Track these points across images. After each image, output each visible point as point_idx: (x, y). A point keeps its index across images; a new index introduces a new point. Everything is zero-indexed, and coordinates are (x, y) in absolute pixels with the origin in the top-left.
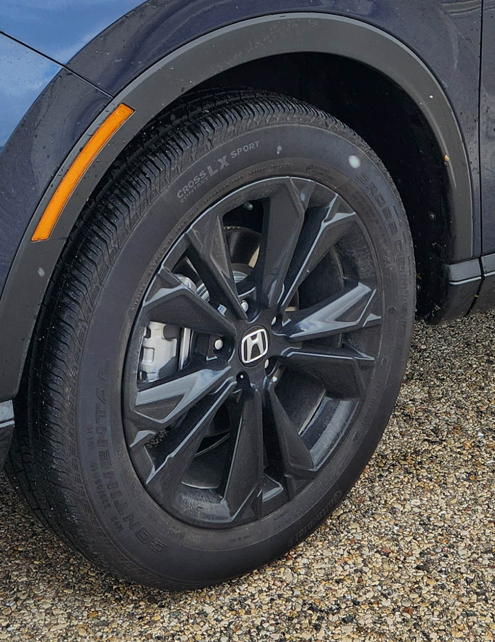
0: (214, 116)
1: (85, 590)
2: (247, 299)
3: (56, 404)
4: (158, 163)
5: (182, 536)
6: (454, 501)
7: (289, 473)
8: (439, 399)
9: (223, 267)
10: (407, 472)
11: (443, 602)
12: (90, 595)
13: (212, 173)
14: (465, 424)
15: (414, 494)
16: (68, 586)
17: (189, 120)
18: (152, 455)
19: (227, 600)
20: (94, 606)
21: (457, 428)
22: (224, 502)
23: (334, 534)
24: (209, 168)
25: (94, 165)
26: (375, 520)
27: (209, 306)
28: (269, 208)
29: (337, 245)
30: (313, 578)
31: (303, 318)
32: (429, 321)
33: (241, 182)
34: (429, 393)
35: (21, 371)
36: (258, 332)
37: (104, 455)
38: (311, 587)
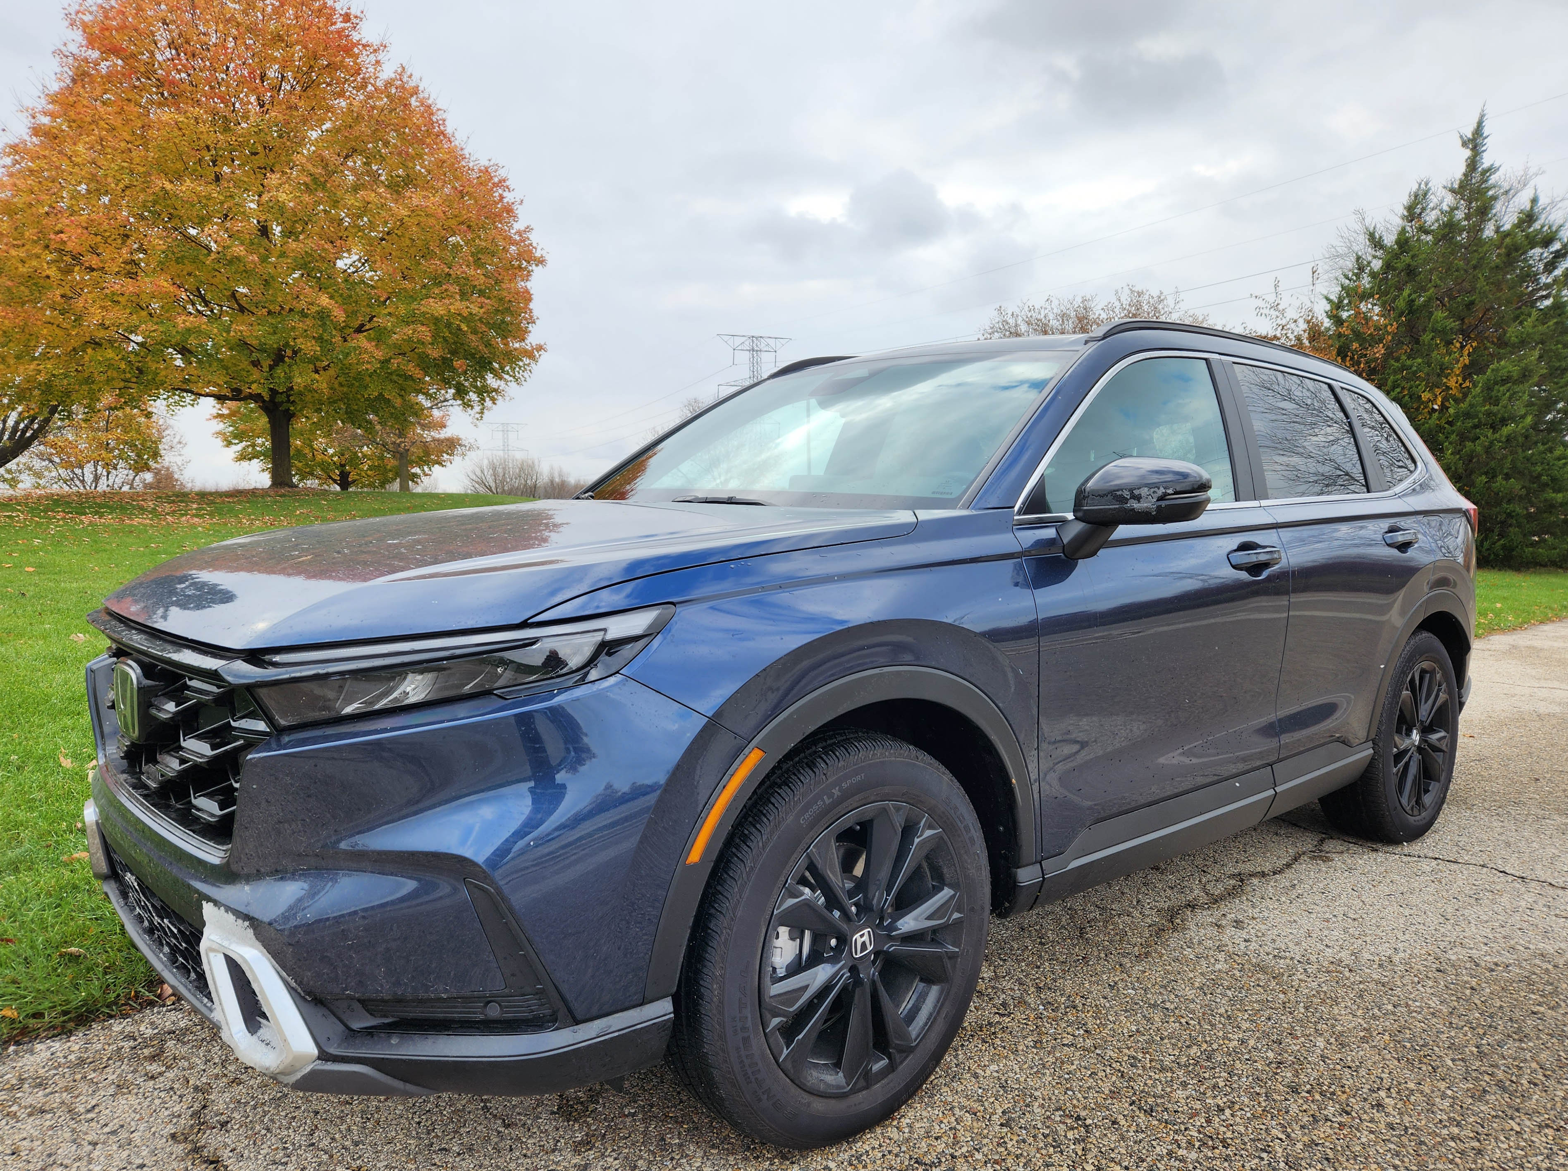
0: (827, 754)
1: (728, 1149)
2: (856, 904)
3: (707, 999)
4: (784, 794)
5: (809, 1104)
6: (1026, 1066)
7: (894, 1048)
8: (1004, 977)
9: (835, 875)
10: (984, 1041)
11: (1025, 1154)
12: (733, 1154)
13: (827, 801)
14: (1027, 999)
15: (992, 1061)
16: (713, 1147)
17: (806, 758)
18: (783, 1038)
19: (846, 1156)
20: (736, 1164)
21: (1022, 1002)
22: (841, 1074)
23: (929, 1097)
24: (825, 797)
25: (735, 799)
26: (962, 1083)
27: (826, 911)
28: (872, 829)
29: (927, 857)
30: (916, 1136)
31: (899, 919)
32: (1001, 916)
33: (850, 809)
34: (995, 972)
35: (679, 972)
36: (865, 931)
37: (746, 1040)
38: (915, 1144)
